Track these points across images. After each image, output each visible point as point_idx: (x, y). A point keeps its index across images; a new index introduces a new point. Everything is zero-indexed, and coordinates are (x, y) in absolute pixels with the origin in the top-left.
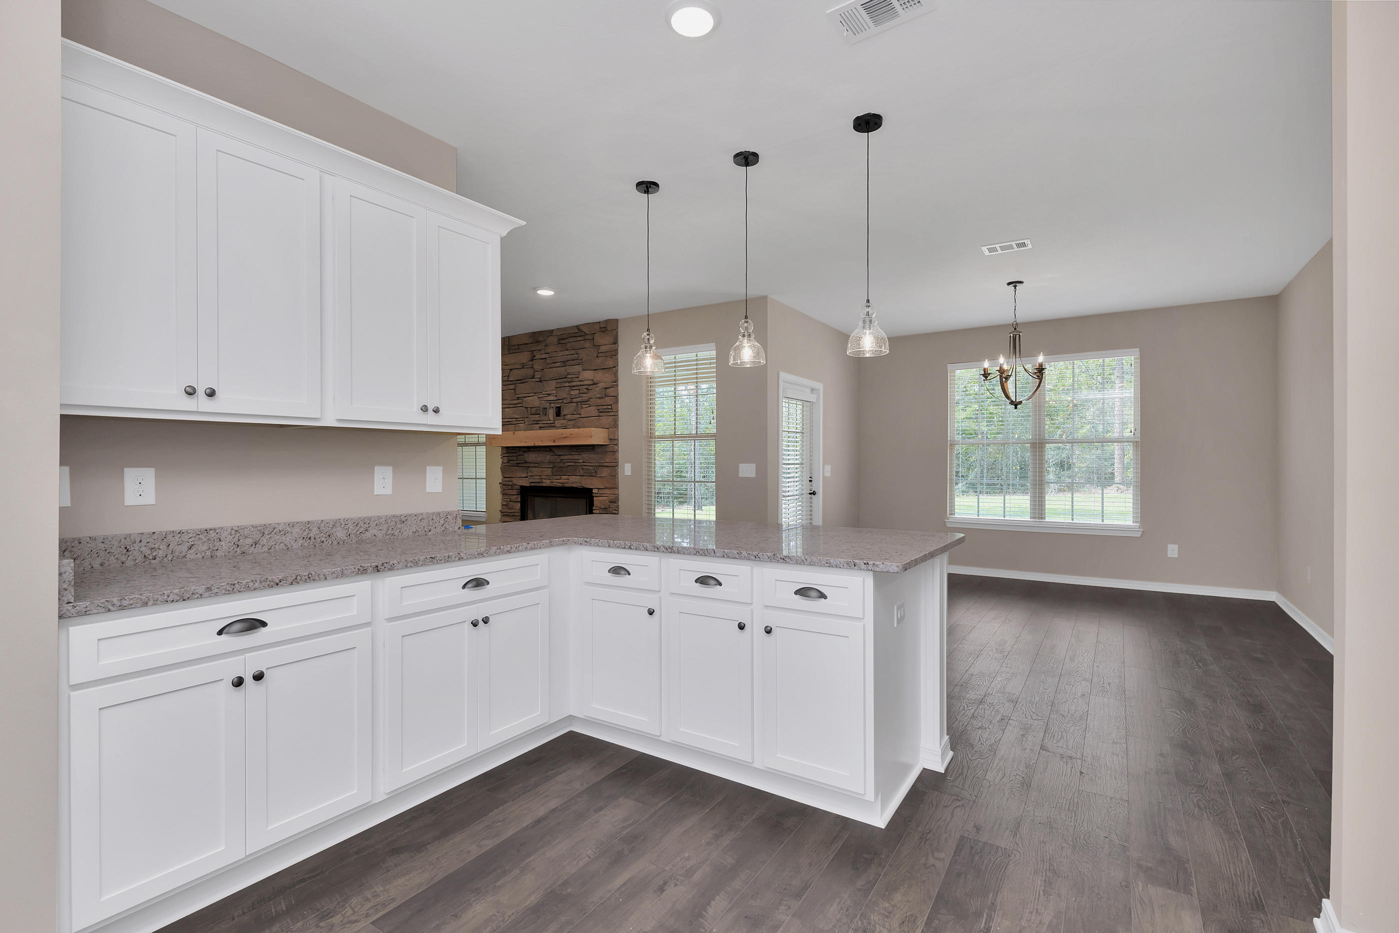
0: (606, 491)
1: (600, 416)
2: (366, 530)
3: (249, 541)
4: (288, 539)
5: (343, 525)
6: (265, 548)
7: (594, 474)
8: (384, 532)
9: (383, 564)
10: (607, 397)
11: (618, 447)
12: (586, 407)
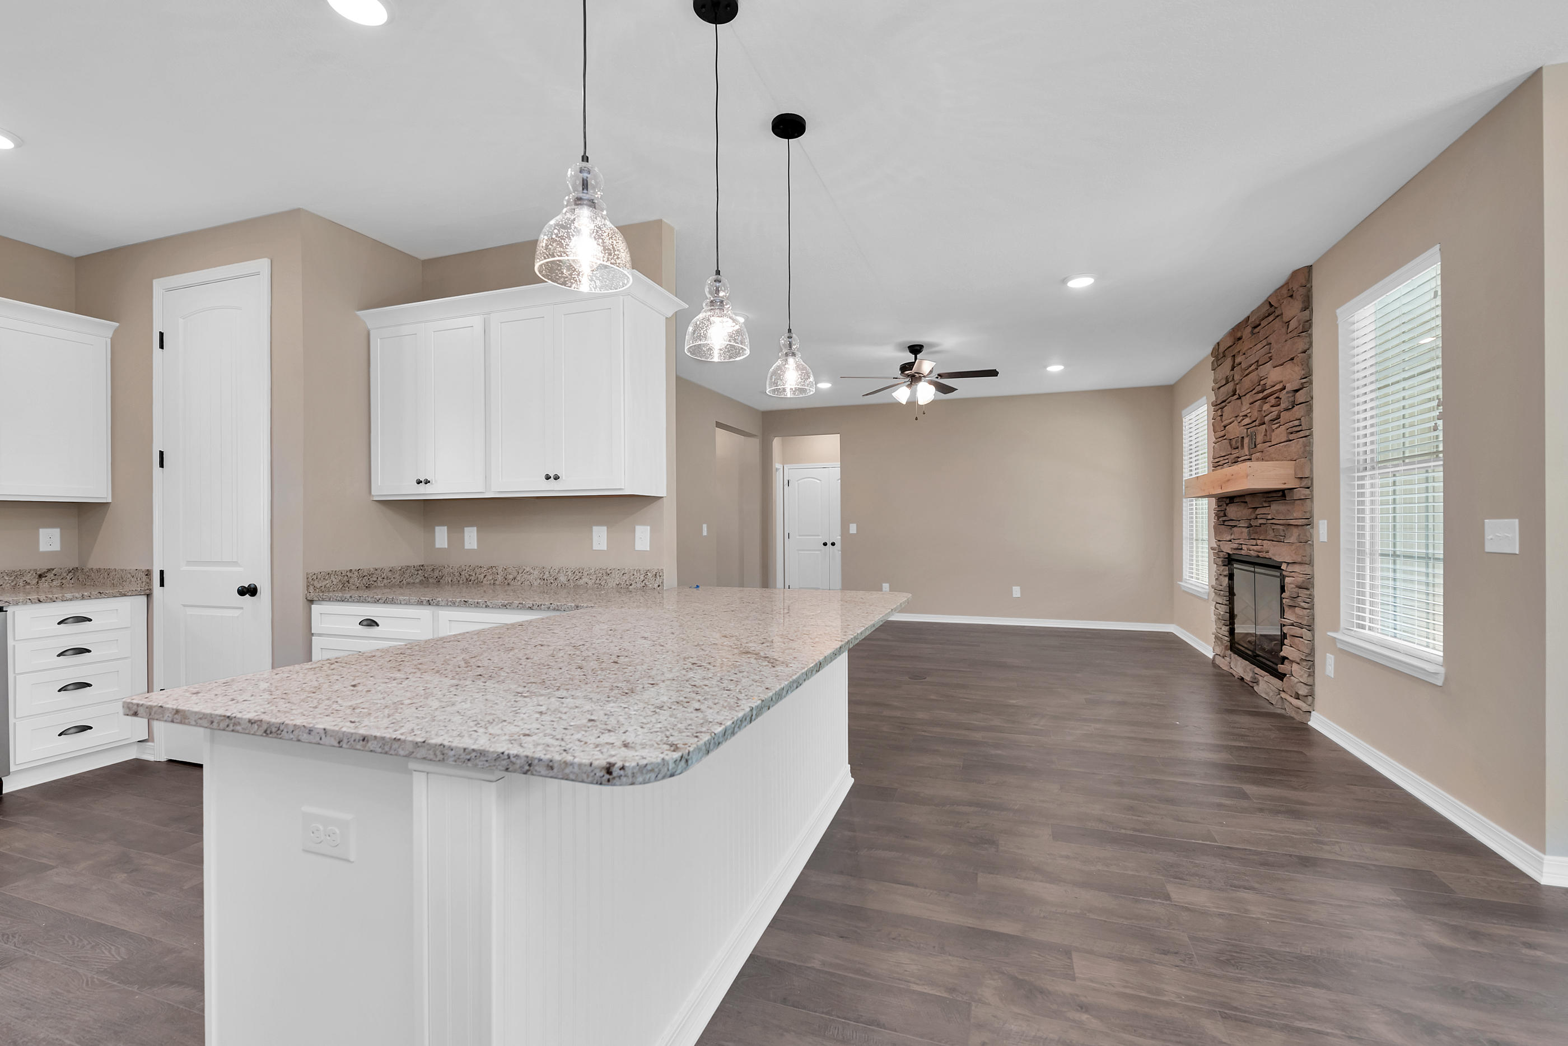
0: (1296, 568)
1: (1290, 440)
5: (565, 572)
6: (519, 583)
7: (1283, 539)
10: (1297, 405)
11: (1312, 491)
12: (1276, 428)
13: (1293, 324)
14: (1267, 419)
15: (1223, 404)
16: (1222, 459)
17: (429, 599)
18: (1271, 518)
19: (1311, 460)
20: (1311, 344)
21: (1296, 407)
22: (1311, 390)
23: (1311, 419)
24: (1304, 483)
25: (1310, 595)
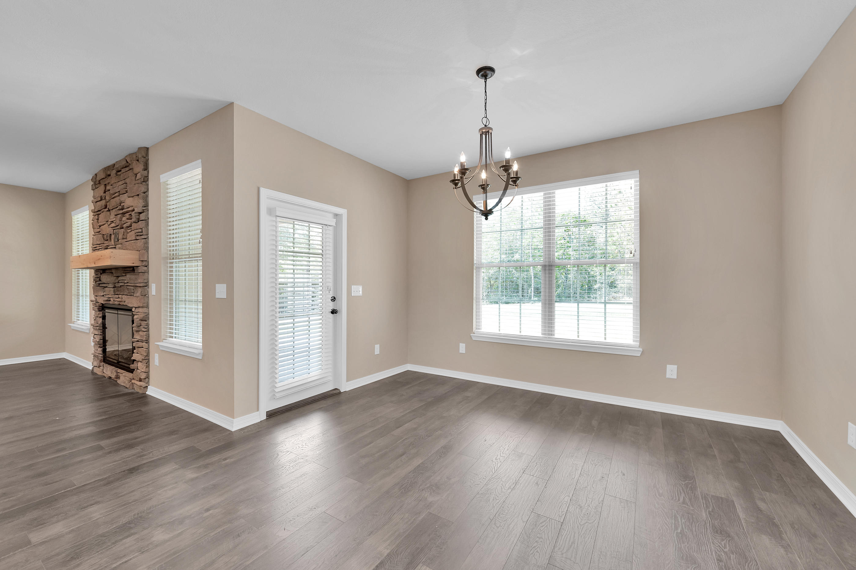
0: (140, 310)
1: (137, 240)
7: (133, 294)
10: (141, 221)
11: (148, 268)
12: (130, 232)
13: (139, 176)
14: (125, 226)
15: (99, 212)
16: (98, 246)
18: (126, 282)
19: (148, 252)
20: (148, 190)
21: (140, 222)
22: (148, 214)
23: (148, 229)
24: (144, 263)
25: (147, 324)
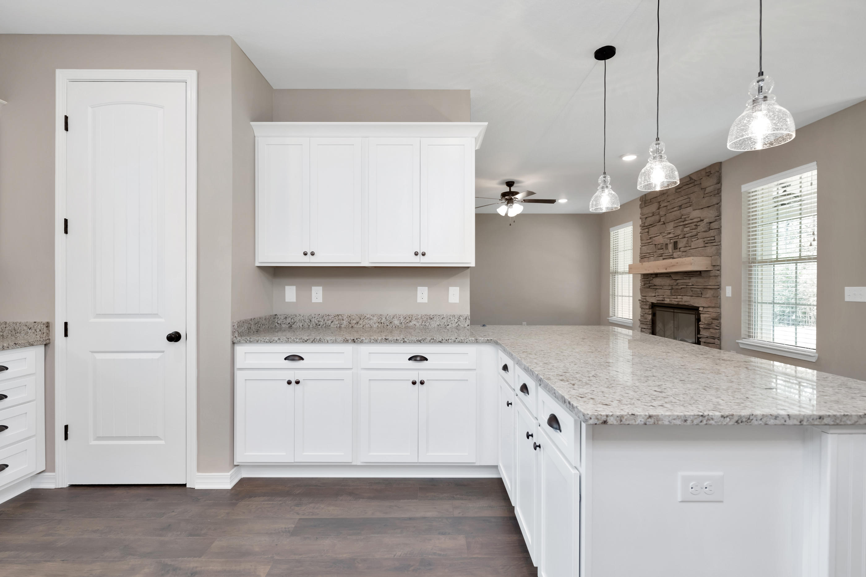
0: (710, 310)
1: (705, 247)
2: (410, 321)
3: (355, 322)
4: (371, 322)
5: (398, 318)
6: (361, 326)
7: (700, 295)
8: (420, 323)
9: (357, 339)
10: (711, 230)
11: (721, 272)
12: (695, 240)
13: (708, 190)
14: (687, 235)
15: (650, 226)
16: (648, 254)
17: (354, 338)
18: (691, 285)
19: (720, 257)
20: (721, 201)
21: (710, 231)
22: (720, 223)
23: (721, 237)
24: (717, 268)
25: (719, 323)
